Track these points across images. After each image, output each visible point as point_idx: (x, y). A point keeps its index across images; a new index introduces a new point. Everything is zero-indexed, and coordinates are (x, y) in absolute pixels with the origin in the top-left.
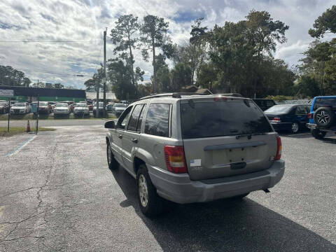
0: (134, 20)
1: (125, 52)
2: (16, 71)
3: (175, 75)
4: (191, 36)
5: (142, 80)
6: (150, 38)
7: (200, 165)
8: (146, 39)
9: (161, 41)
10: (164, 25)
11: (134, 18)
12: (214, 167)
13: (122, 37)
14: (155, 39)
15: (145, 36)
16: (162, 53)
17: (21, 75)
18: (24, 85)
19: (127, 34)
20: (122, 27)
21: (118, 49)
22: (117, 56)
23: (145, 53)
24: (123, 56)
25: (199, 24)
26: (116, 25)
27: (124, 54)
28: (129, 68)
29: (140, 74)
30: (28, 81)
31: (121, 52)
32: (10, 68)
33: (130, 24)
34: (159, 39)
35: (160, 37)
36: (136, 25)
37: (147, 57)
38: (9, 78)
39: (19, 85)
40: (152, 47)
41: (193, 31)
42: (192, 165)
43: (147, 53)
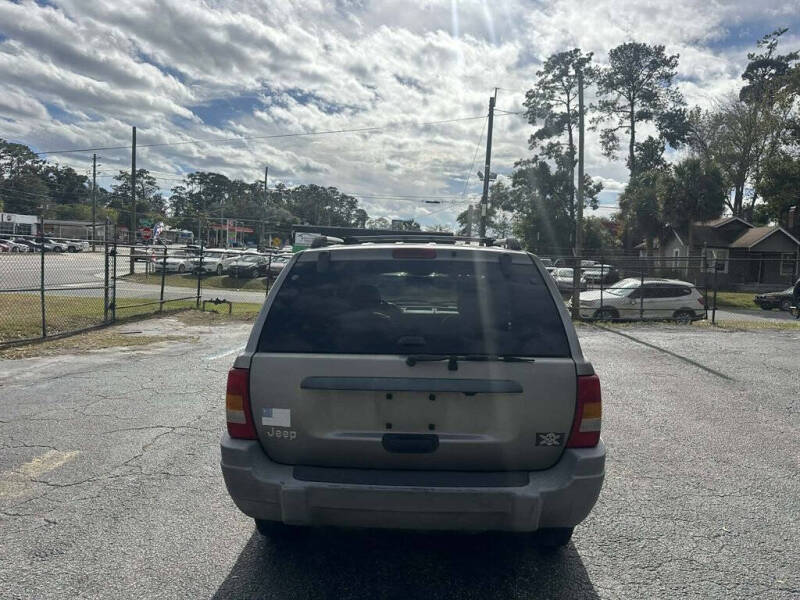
0: (583, 62)
1: (554, 139)
2: (344, 197)
3: (670, 190)
4: (746, 83)
5: (595, 208)
6: (623, 101)
7: (288, 424)
8: (614, 104)
9: (655, 106)
10: (666, 63)
11: (584, 56)
12: (330, 436)
13: (550, 106)
14: (638, 101)
15: (612, 96)
16: (656, 135)
17: (353, 203)
18: (356, 224)
19: (564, 98)
20: (553, 81)
21: (541, 135)
22: (537, 151)
23: (609, 138)
24: (551, 150)
25: (771, 47)
26: (539, 79)
27: (552, 146)
28: (564, 178)
29: (591, 192)
30: (363, 216)
31: (545, 142)
32: (334, 190)
33: (572, 72)
34: (649, 100)
35: (650, 97)
36: (591, 73)
37: (613, 147)
38: (331, 210)
39: (349, 225)
40: (628, 123)
41: (751, 68)
42: (266, 421)
43: (614, 138)
